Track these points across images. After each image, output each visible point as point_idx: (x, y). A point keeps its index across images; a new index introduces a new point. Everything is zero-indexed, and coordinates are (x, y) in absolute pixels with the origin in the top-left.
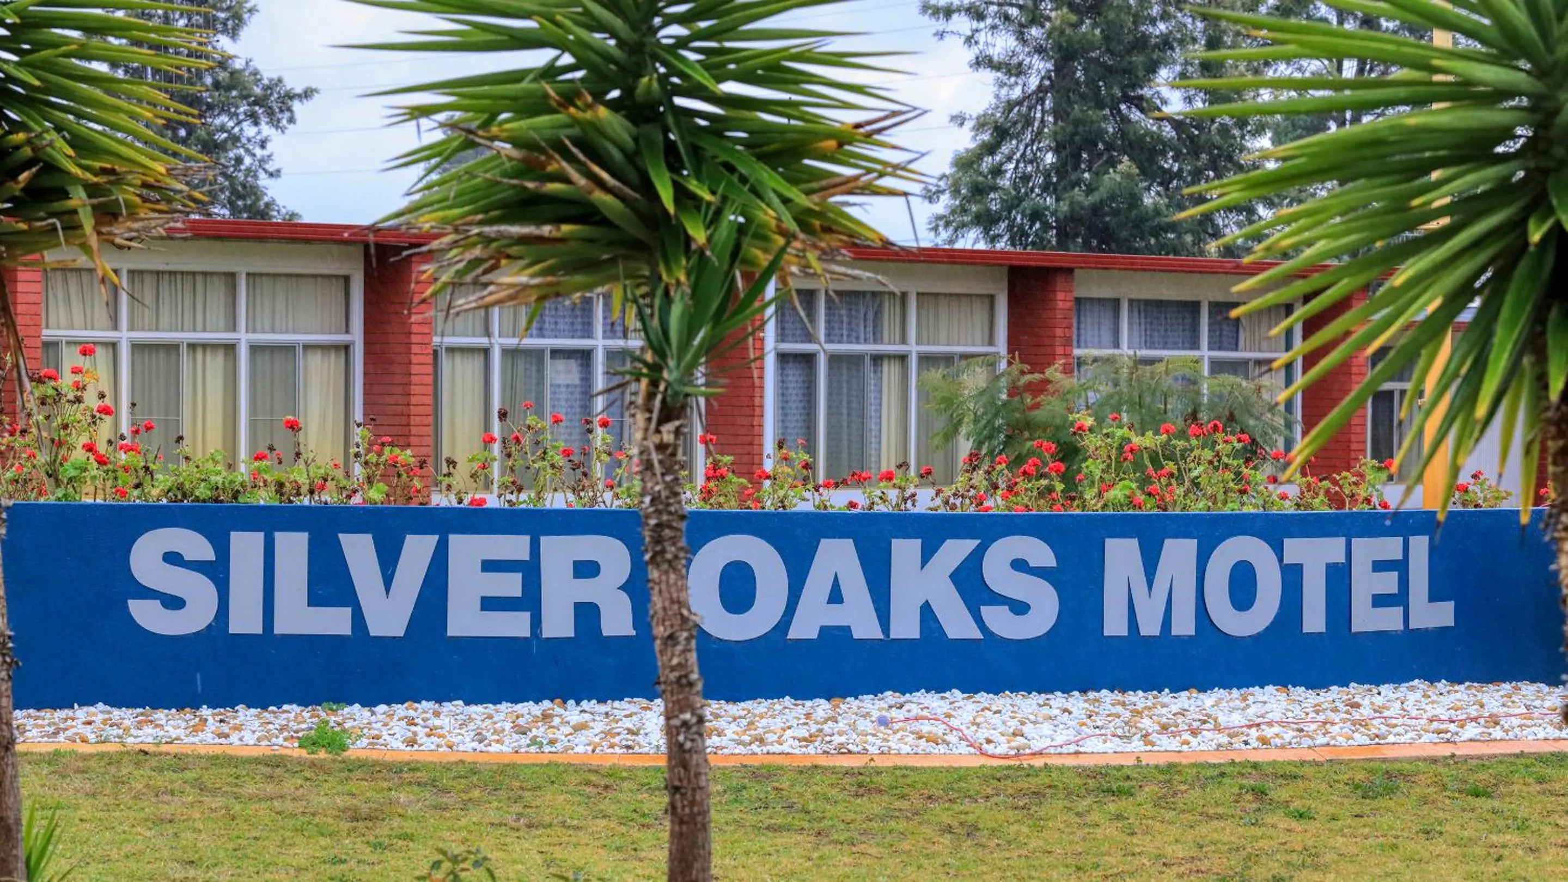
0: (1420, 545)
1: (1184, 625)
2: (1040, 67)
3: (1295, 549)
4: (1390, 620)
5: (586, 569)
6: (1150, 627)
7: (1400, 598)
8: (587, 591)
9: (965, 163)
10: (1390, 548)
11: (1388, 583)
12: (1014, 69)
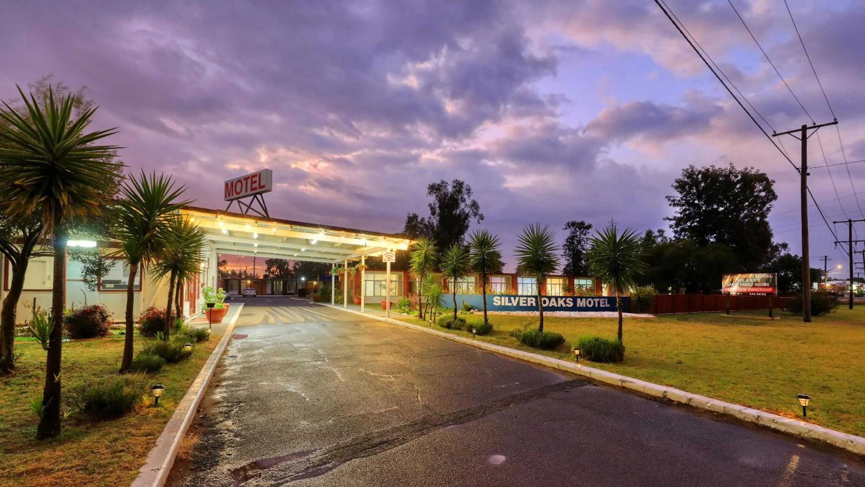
0: (606, 299)
1: (584, 306)
2: (571, 260)
3: (595, 300)
4: (604, 306)
5: (531, 300)
6: (581, 306)
7: (605, 304)
8: (532, 302)
9: (564, 269)
10: (604, 300)
11: (603, 303)
12: (569, 260)
